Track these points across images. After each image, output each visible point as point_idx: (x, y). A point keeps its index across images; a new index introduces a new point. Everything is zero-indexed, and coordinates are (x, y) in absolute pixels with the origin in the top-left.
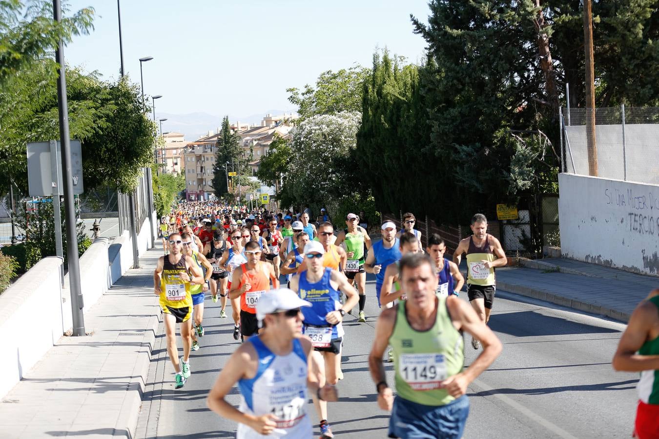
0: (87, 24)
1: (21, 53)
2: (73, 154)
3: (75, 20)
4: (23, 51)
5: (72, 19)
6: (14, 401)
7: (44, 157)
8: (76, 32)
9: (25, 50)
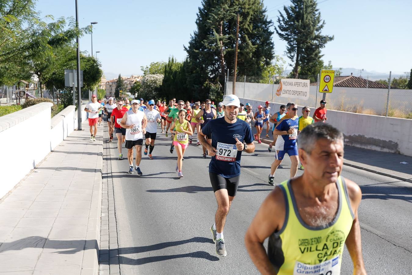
0: (90, 31)
1: (67, 37)
2: (81, 74)
5: (85, 28)
7: (70, 74)
8: (86, 33)
9: (69, 36)
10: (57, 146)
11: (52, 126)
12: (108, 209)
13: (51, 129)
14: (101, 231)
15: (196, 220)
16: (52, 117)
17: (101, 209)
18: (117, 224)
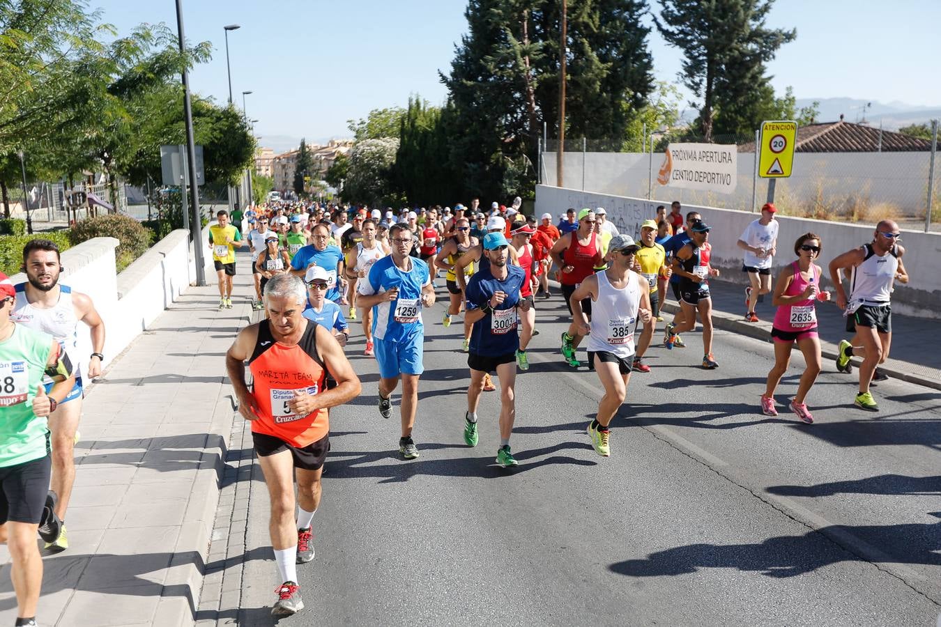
0: (206, 55)
1: (154, 74)
2: (197, 155)
3: (196, 50)
4: (155, 71)
5: (194, 50)
7: (174, 156)
8: (198, 60)
9: (158, 71)
10: (138, 336)
11: (120, 292)
13: (119, 299)
14: (202, 589)
15: (443, 546)
16: (118, 273)
17: (213, 518)
18: (246, 563)
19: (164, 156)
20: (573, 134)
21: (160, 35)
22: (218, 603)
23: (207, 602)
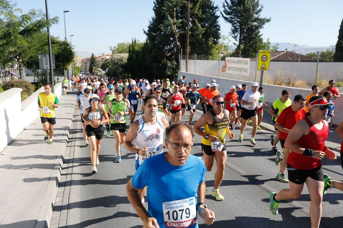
0: (57, 21)
1: (37, 28)
2: (53, 58)
3: (53, 20)
4: (37, 27)
6: (34, 124)
7: (44, 58)
8: (53, 23)
9: (38, 27)
10: (29, 125)
11: (22, 108)
12: (64, 192)
13: (22, 111)
14: (52, 219)
16: (22, 101)
17: (57, 193)
18: (69, 210)
19: (40, 58)
20: (192, 53)
21: (39, 13)
22: (58, 225)
23: (53, 224)
